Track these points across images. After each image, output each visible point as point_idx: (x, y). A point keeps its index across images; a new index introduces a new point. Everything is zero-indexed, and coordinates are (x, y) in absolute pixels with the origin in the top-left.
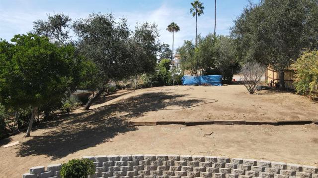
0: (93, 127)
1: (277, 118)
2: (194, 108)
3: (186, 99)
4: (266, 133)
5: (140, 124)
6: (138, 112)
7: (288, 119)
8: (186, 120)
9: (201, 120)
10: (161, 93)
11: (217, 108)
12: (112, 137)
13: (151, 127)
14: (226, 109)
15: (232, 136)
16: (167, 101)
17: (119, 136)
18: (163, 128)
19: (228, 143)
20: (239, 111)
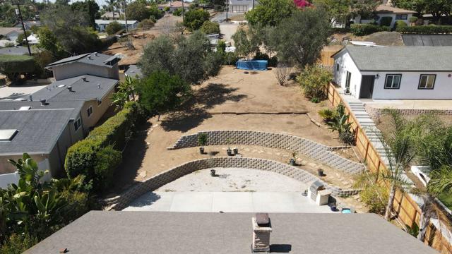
0: (189, 115)
1: (280, 109)
2: (242, 102)
3: (236, 93)
4: (272, 119)
5: (214, 114)
6: (210, 105)
7: (285, 111)
8: (237, 112)
9: (244, 112)
10: (221, 85)
11: (254, 103)
12: (202, 121)
13: (220, 115)
14: (258, 104)
15: (257, 120)
16: (226, 95)
17: (205, 121)
18: (226, 116)
19: (253, 124)
20: (264, 105)
